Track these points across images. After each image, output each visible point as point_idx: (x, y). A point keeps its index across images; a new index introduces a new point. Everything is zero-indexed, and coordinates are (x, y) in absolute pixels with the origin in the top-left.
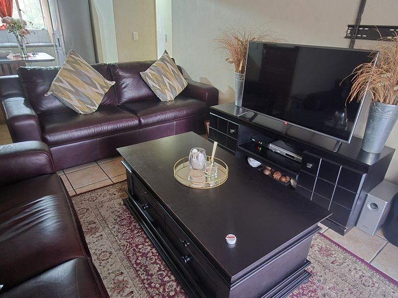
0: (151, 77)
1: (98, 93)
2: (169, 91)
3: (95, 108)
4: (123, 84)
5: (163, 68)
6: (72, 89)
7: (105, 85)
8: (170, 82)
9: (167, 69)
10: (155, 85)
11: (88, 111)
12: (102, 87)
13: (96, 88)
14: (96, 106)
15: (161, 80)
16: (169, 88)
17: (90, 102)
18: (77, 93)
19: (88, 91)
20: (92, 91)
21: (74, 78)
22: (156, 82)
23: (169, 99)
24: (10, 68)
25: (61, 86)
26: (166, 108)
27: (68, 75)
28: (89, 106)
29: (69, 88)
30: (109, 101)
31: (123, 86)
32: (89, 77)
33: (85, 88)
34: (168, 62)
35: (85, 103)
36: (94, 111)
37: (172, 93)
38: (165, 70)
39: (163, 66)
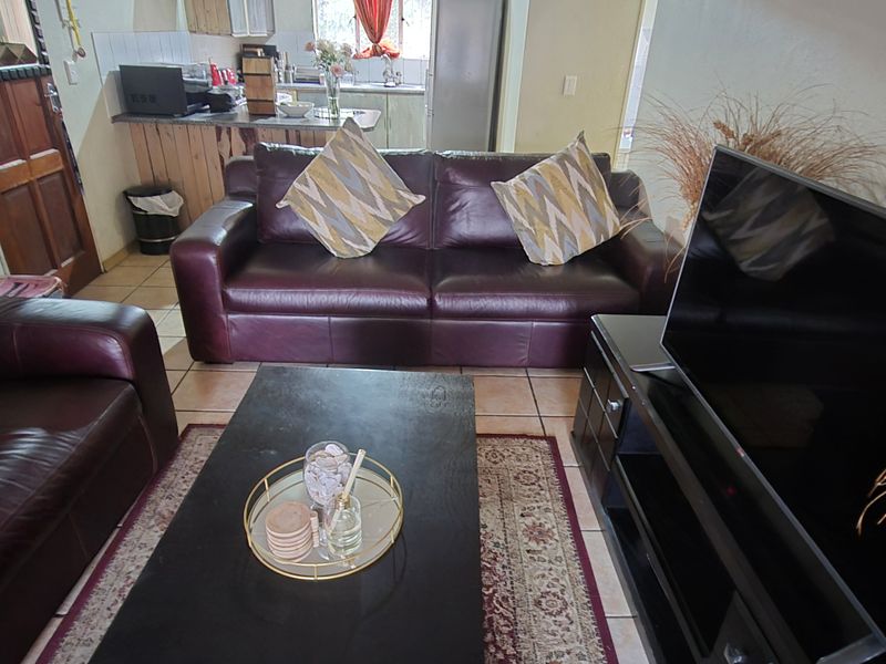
0: (514, 197)
1: (375, 216)
2: (554, 239)
3: (363, 248)
4: (453, 203)
5: (553, 178)
6: (322, 202)
7: (396, 201)
8: (564, 219)
9: (565, 182)
10: (520, 218)
11: (347, 254)
12: (389, 205)
13: (374, 205)
14: (366, 245)
15: (537, 207)
16: (555, 231)
17: (353, 234)
18: (329, 211)
19: (355, 209)
20: (364, 211)
21: (333, 179)
22: (524, 211)
23: (549, 260)
24: (299, 137)
25: (302, 192)
26: (537, 282)
27: (322, 171)
28: (349, 243)
29: (316, 196)
30: (410, 236)
31: (453, 207)
32: (363, 180)
33: (349, 203)
34: (575, 165)
35: (341, 234)
36: (362, 254)
37: (562, 248)
38: (557, 184)
39: (555, 174)
